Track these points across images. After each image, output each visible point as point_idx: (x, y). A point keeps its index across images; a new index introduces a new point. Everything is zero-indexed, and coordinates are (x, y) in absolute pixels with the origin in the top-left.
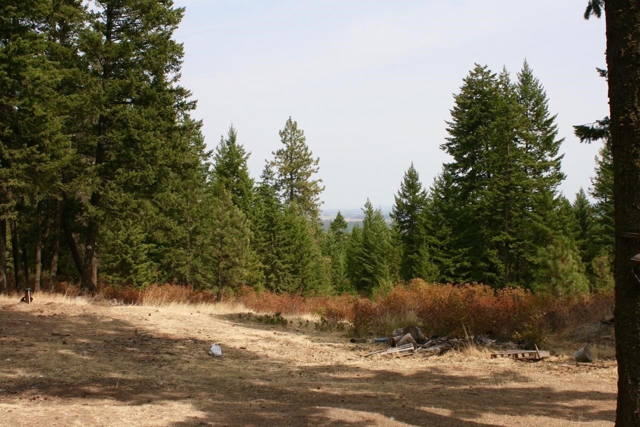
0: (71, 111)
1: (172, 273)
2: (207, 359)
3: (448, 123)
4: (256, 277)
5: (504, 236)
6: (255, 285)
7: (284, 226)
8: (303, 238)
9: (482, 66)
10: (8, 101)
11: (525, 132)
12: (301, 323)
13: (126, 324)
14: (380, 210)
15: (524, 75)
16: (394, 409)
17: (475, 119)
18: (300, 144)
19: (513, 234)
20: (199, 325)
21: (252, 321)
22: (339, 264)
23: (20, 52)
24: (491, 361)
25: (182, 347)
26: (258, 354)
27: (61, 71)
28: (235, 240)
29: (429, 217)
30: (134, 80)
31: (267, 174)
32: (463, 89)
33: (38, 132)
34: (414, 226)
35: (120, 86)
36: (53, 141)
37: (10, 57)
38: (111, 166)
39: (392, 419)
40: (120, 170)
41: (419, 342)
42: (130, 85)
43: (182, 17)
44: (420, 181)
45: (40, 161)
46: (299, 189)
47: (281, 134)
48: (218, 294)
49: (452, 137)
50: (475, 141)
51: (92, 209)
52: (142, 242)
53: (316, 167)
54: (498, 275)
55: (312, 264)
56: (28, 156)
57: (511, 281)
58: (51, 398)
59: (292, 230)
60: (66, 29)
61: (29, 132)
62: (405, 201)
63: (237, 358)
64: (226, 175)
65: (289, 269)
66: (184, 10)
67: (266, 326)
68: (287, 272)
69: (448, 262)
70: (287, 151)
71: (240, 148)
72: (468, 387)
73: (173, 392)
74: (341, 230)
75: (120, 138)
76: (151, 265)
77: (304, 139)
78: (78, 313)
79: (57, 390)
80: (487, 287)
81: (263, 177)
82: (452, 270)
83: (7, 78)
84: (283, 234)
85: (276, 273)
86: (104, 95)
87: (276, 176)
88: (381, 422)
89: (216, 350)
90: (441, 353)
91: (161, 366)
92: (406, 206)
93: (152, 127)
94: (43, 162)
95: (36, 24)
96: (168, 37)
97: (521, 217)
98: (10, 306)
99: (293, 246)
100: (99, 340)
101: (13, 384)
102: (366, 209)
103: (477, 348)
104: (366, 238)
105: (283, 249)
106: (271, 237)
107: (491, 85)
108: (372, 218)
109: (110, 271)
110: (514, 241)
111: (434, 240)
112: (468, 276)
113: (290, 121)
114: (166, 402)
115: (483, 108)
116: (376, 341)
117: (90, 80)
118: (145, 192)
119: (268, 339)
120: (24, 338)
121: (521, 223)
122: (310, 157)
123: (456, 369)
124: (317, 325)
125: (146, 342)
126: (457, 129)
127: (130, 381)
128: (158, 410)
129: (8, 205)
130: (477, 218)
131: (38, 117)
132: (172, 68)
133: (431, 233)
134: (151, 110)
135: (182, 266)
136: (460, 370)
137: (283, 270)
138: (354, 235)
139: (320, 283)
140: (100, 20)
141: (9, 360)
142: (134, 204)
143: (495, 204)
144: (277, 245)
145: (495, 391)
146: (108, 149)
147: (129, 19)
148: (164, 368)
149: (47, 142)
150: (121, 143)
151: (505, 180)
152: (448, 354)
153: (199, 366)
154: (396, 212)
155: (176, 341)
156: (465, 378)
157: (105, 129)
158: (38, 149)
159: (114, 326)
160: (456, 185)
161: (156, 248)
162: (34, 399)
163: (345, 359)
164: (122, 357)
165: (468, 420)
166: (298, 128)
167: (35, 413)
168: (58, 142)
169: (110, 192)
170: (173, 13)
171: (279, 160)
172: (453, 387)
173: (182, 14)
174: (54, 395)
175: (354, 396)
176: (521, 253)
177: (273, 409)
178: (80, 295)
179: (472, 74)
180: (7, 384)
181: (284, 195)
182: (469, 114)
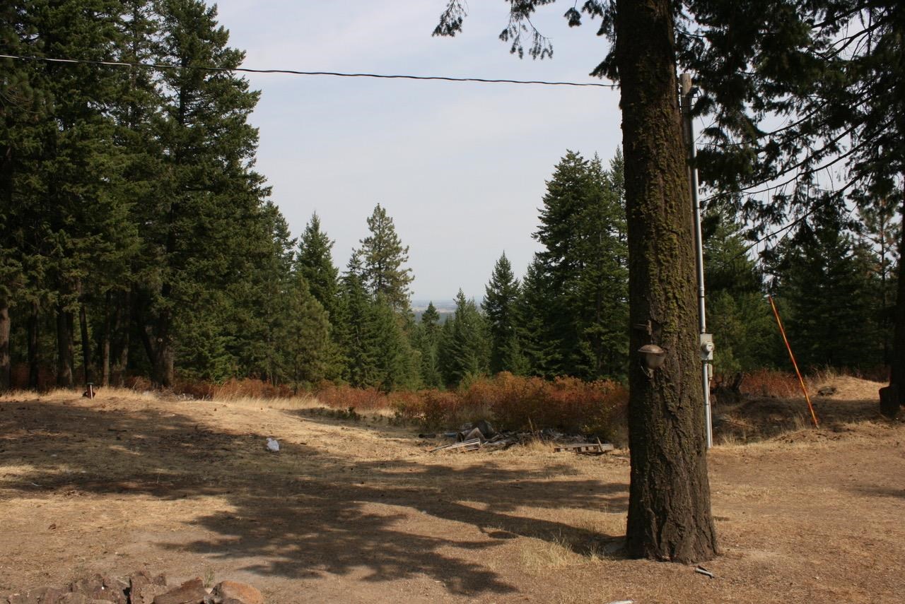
0: (139, 199)
1: (252, 366)
2: (263, 455)
3: (540, 211)
4: (336, 370)
5: (596, 328)
6: (335, 380)
7: (370, 318)
8: (389, 331)
9: (575, 152)
10: (71, 187)
11: (618, 220)
12: (375, 418)
13: (188, 419)
14: (474, 301)
15: (617, 162)
16: (431, 503)
17: (568, 206)
18: (389, 232)
19: (605, 326)
20: (265, 420)
21: (324, 416)
22: (430, 357)
23: (84, 136)
24: (553, 454)
25: (240, 443)
26: (319, 450)
27: (129, 156)
28: (312, 332)
29: (521, 308)
30: (206, 166)
31: (354, 263)
32: (555, 175)
33: (103, 220)
34: (506, 317)
35: (192, 172)
36: (119, 229)
37: (74, 142)
38: (182, 256)
39: (424, 512)
40: (191, 259)
41: (487, 436)
42: (202, 171)
43: (257, 100)
44: (512, 270)
45: (104, 250)
46: (387, 278)
47: (369, 221)
48: (296, 389)
49: (544, 225)
50: (566, 229)
51: (161, 300)
52: (220, 334)
53: (405, 256)
54: (591, 368)
55: (399, 357)
56: (92, 245)
57: (604, 374)
58: (87, 493)
59: (378, 321)
60: (138, 113)
61: (93, 220)
62: (496, 291)
63: (295, 454)
64: (309, 264)
65: (374, 362)
66: (259, 93)
67: (336, 421)
68: (372, 365)
69: (539, 354)
70: (375, 240)
71: (324, 236)
72: (515, 481)
73: (214, 487)
74: (433, 322)
75: (191, 225)
76: (230, 358)
77: (393, 227)
78: (140, 408)
79: (95, 485)
80: (578, 380)
81: (350, 266)
82: (543, 362)
83: (70, 164)
84: (368, 326)
85: (361, 367)
86: (175, 181)
87: (363, 266)
88: (413, 515)
89: (274, 445)
90: (506, 447)
91: (212, 462)
92: (497, 296)
93: (224, 215)
94: (108, 251)
95: (107, 107)
96: (243, 121)
97: (614, 308)
98: (71, 401)
99: (379, 339)
100: (156, 436)
101: (51, 480)
102: (458, 300)
103: (543, 443)
104: (458, 330)
105: (368, 341)
106: (355, 329)
107: (583, 172)
108: (464, 308)
109: (186, 365)
110: (606, 333)
111: (524, 331)
112: (559, 369)
113: (378, 208)
114: (202, 496)
115: (575, 195)
116: (446, 436)
117: (160, 166)
118: (219, 282)
119: (334, 434)
120: (77, 434)
121: (613, 314)
122: (399, 246)
123: (511, 463)
124: (390, 419)
125: (204, 438)
126: (549, 217)
127: (173, 477)
128: (190, 505)
129: (71, 296)
130: (569, 309)
131: (102, 204)
132: (247, 153)
133: (522, 324)
134: (223, 197)
135: (262, 359)
136: (516, 464)
137: (369, 364)
138: (447, 326)
139: (408, 377)
140: (172, 103)
141: (54, 455)
142: (205, 294)
143: (587, 294)
144: (363, 338)
145: (540, 484)
146: (178, 238)
147: (202, 103)
148: (215, 464)
149: (112, 230)
150: (192, 231)
151: (598, 270)
152: (512, 448)
153: (253, 462)
154: (488, 304)
155: (236, 437)
156: (515, 472)
157: (176, 217)
158: (102, 238)
159: (175, 422)
160: (548, 275)
161: (235, 340)
162: (69, 494)
163: (407, 454)
164: (174, 453)
165: (501, 513)
166: (386, 216)
167: (64, 508)
168: (124, 229)
169: (181, 283)
170: (248, 97)
171: (367, 249)
172: (499, 481)
173: (258, 97)
174: (90, 490)
175: (396, 490)
176: (614, 345)
177: (310, 503)
178: (150, 389)
179: (564, 161)
180: (46, 480)
181: (372, 285)
182: (560, 201)
